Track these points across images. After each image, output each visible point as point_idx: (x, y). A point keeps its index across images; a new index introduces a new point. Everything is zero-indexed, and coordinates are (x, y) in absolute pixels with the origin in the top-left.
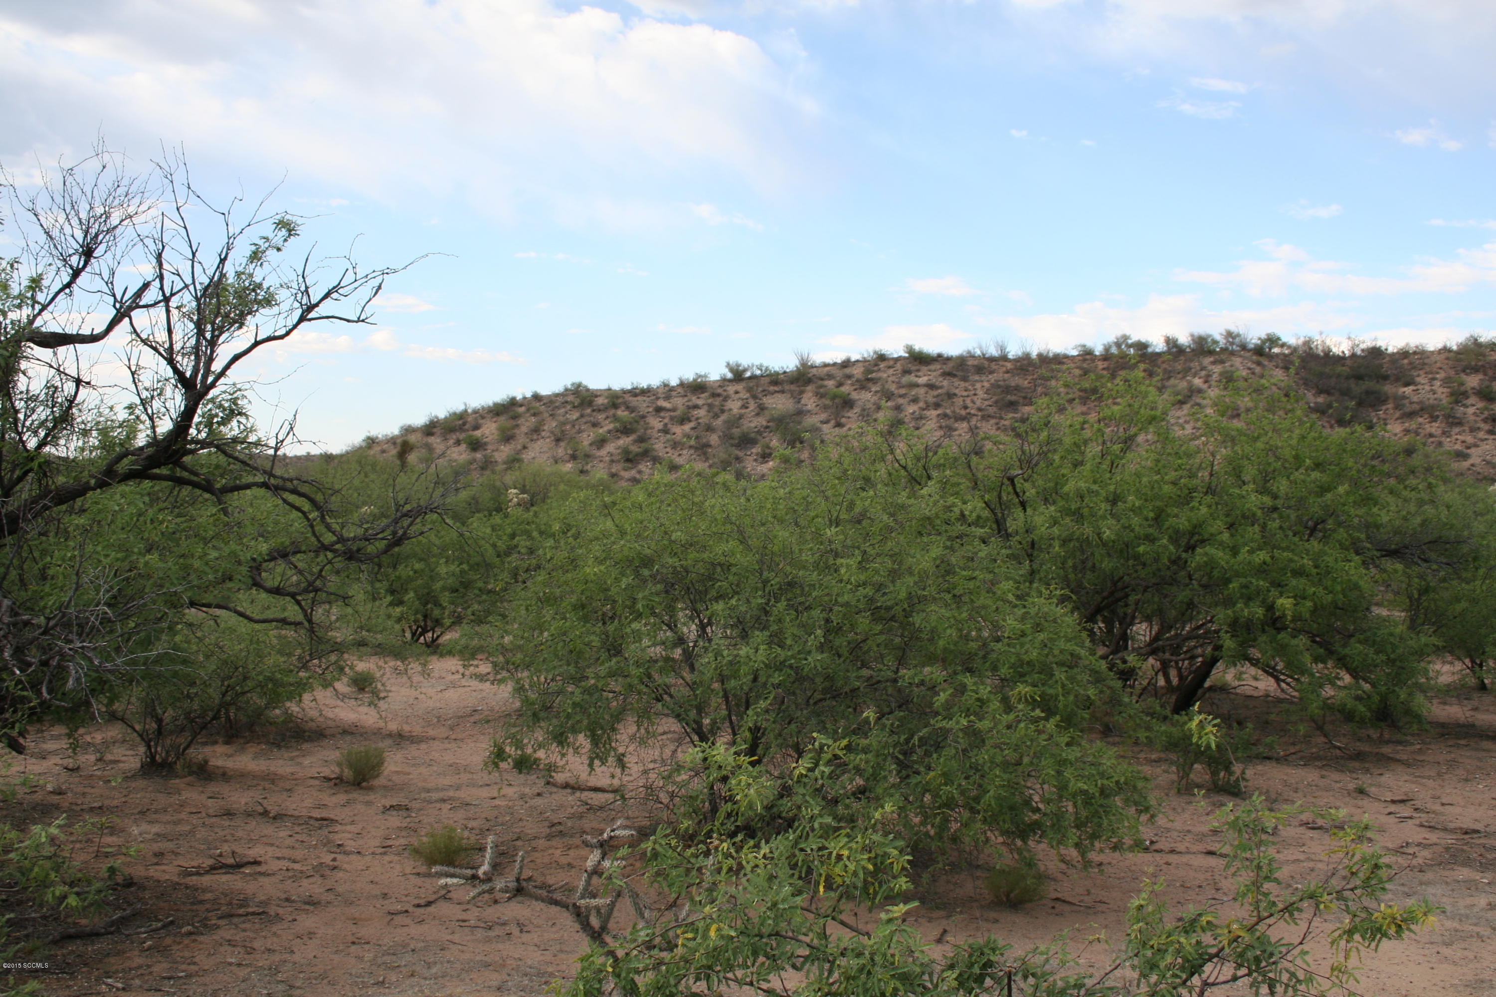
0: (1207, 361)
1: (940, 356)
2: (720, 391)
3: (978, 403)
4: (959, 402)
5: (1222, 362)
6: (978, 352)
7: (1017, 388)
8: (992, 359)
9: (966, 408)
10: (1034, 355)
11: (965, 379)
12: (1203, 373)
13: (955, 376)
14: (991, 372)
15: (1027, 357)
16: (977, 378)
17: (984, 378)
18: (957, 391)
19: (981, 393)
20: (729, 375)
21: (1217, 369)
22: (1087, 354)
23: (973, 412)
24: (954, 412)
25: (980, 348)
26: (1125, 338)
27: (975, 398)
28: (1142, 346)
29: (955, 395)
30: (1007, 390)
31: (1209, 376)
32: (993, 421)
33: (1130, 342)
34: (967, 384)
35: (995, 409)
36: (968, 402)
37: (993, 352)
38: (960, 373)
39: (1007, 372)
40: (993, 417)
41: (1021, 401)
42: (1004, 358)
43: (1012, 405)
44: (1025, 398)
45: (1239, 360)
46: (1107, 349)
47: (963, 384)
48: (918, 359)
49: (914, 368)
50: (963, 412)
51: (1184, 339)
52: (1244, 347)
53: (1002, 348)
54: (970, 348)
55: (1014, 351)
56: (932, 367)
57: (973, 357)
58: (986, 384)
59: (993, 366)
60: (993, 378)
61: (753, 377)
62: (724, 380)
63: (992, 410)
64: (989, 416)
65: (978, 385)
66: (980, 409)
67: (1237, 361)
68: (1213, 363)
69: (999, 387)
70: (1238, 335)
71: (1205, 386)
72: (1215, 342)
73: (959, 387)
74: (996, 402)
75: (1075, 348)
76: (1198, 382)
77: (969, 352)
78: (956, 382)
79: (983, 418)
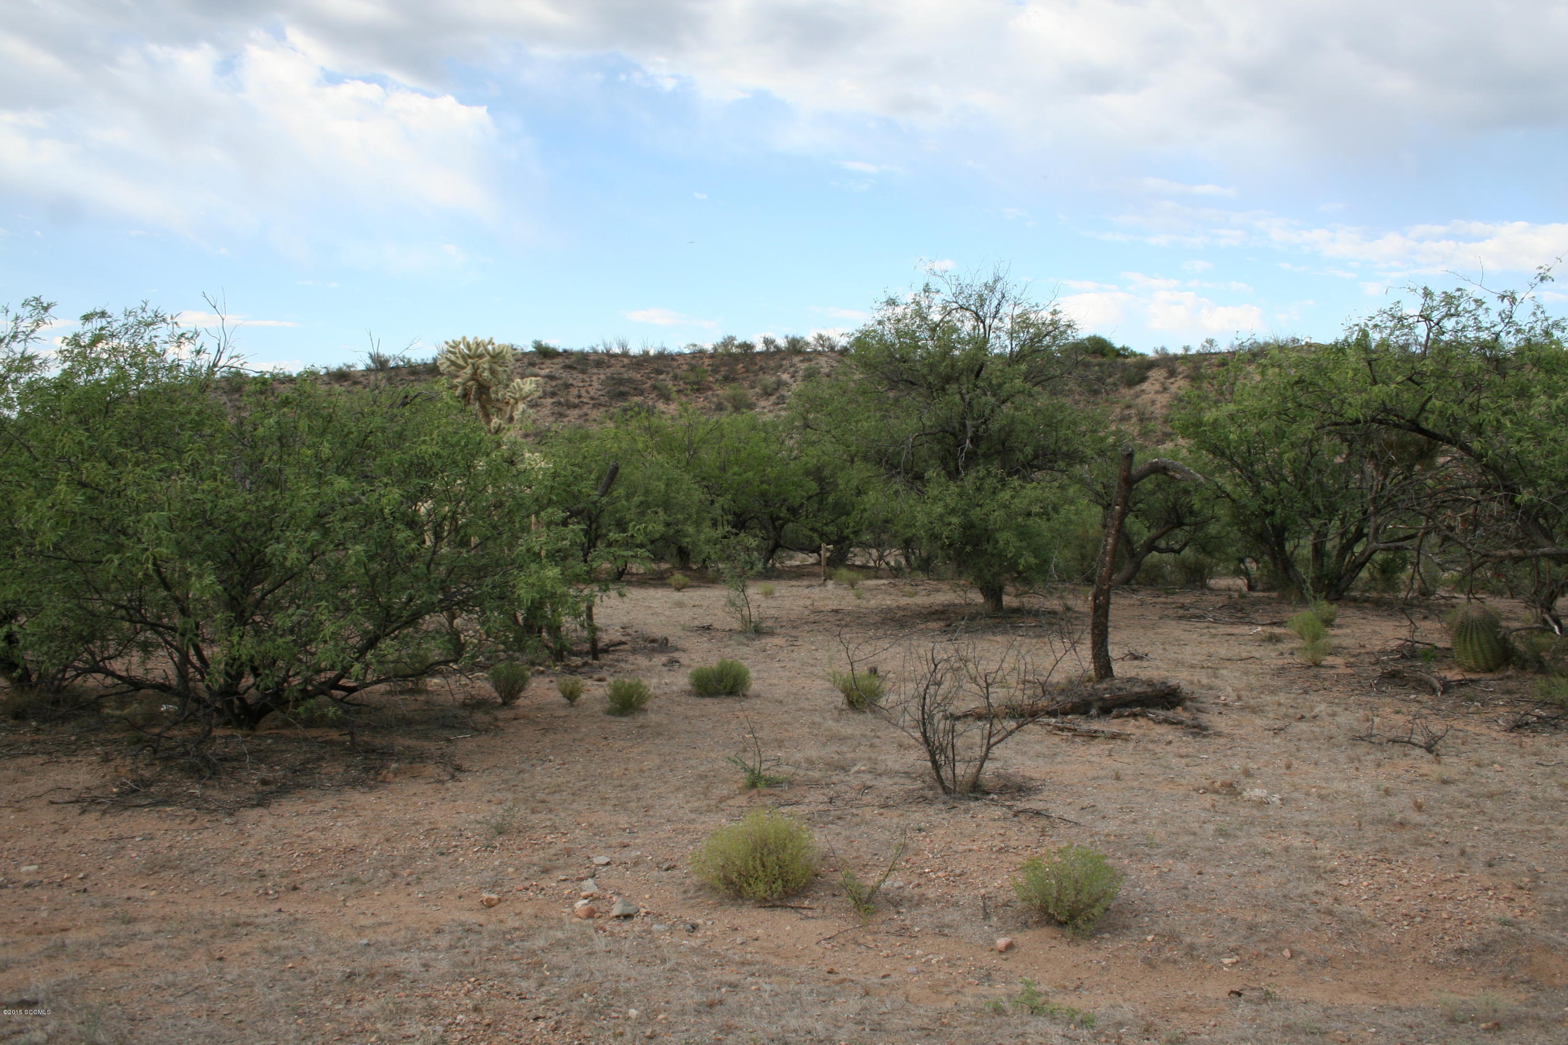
0: (796, 359)
1: (565, 351)
2: (361, 379)
3: (592, 393)
4: (574, 392)
5: (810, 360)
6: (601, 349)
7: (630, 381)
8: (615, 356)
9: (579, 397)
10: (652, 353)
11: (583, 372)
12: (792, 369)
13: (575, 369)
14: (609, 367)
15: (646, 353)
16: (595, 371)
17: (602, 371)
18: (574, 382)
19: (596, 384)
21: (803, 366)
22: (700, 354)
23: (585, 400)
24: (567, 400)
25: (605, 345)
26: (732, 339)
27: (590, 389)
28: (747, 347)
29: (572, 385)
30: (621, 382)
31: (796, 372)
32: (603, 409)
33: (736, 343)
34: (585, 376)
35: (606, 398)
36: (583, 393)
37: (616, 350)
38: (580, 366)
39: (624, 367)
40: (605, 406)
41: (632, 391)
42: (625, 354)
43: (622, 395)
44: (635, 389)
45: (825, 359)
46: (715, 349)
47: (581, 376)
48: (544, 353)
49: (538, 361)
50: (577, 401)
51: (782, 343)
52: (832, 349)
53: (623, 346)
54: (595, 345)
55: (635, 349)
56: (556, 361)
57: (596, 352)
58: (602, 377)
59: (613, 361)
60: (609, 371)
61: (397, 368)
62: (369, 370)
63: (602, 399)
64: (600, 405)
65: (595, 378)
66: (592, 398)
67: (822, 360)
68: (802, 361)
69: (613, 379)
70: (829, 339)
71: (791, 381)
72: (808, 344)
73: (575, 378)
74: (609, 392)
75: (688, 347)
76: (785, 377)
77: (593, 348)
78: (575, 374)
79: (594, 406)
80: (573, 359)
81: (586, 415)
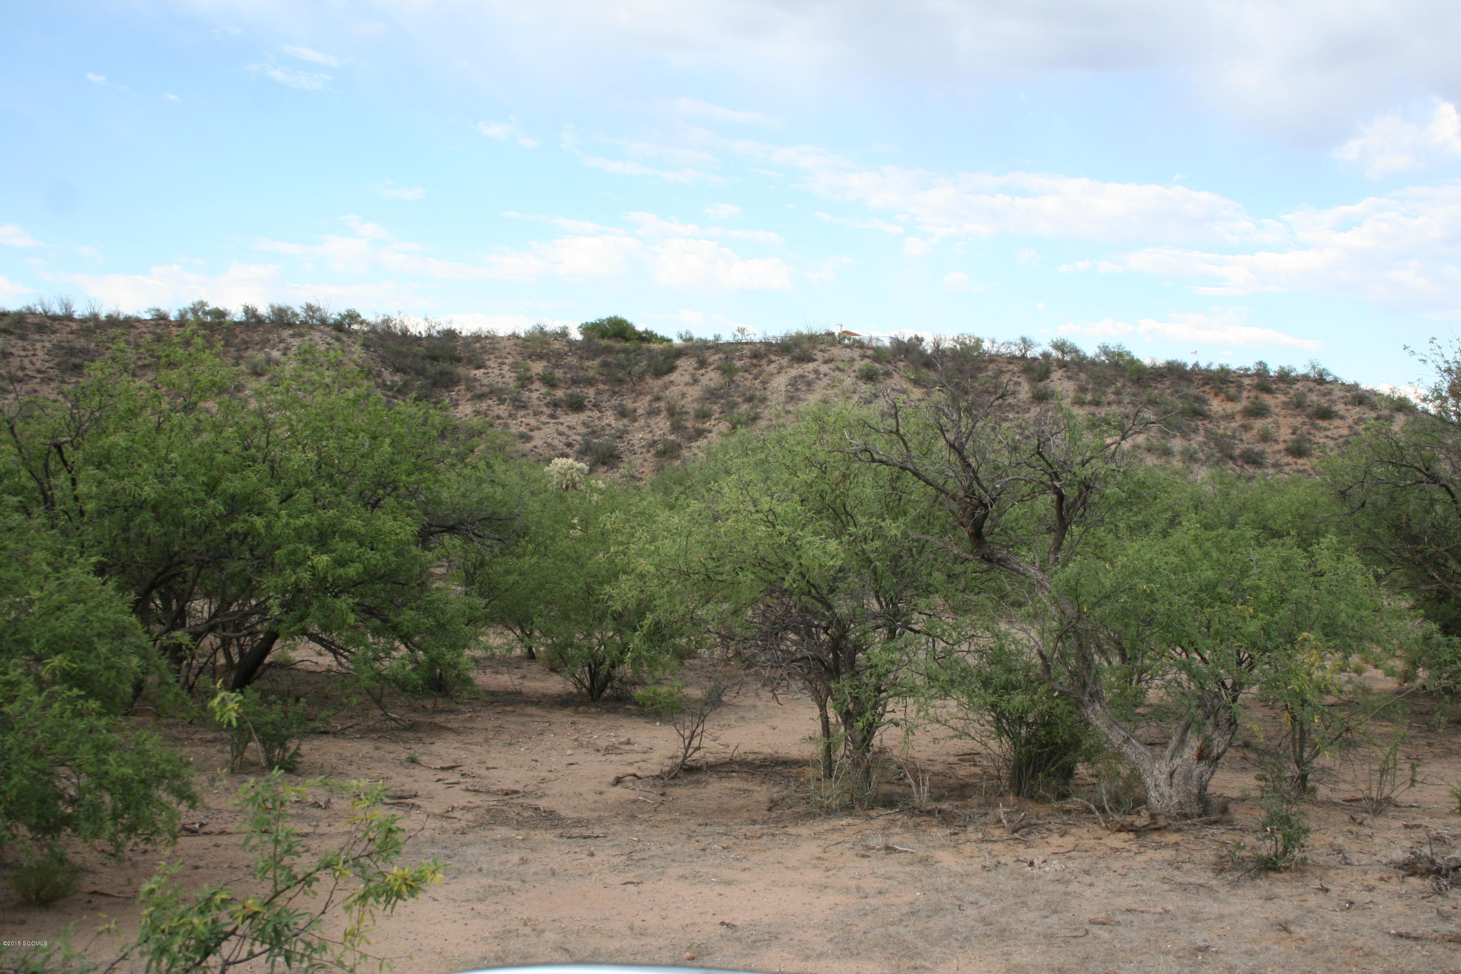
0: (286, 333)
3: (38, 364)
4: (15, 362)
5: (301, 335)
6: (40, 310)
8: (55, 318)
9: (23, 368)
11: (23, 338)
12: (282, 346)
13: (12, 333)
14: (54, 332)
15: (95, 317)
16: (37, 337)
17: (45, 337)
18: (14, 350)
19: (41, 354)
21: (296, 342)
22: (161, 318)
23: (30, 373)
24: (9, 373)
26: (203, 304)
27: (34, 359)
28: (220, 314)
29: (11, 354)
30: (71, 352)
31: (287, 349)
33: (207, 309)
34: (25, 344)
35: (56, 372)
37: (57, 309)
38: (18, 331)
39: (72, 333)
42: (69, 317)
45: (318, 334)
46: (183, 315)
47: (20, 343)
50: (20, 374)
51: (263, 310)
52: (323, 322)
53: (67, 307)
54: (31, 304)
55: (80, 310)
57: (33, 314)
58: (48, 345)
59: (56, 325)
60: (55, 338)
63: (53, 373)
64: (50, 379)
65: (38, 346)
66: (39, 371)
67: (316, 336)
68: (293, 336)
69: (62, 348)
70: (319, 309)
71: (283, 359)
72: (295, 315)
74: (59, 364)
75: (149, 311)
76: (276, 354)
77: (29, 309)
78: (13, 340)
79: (43, 381)
80: (7, 321)
81: (35, 391)
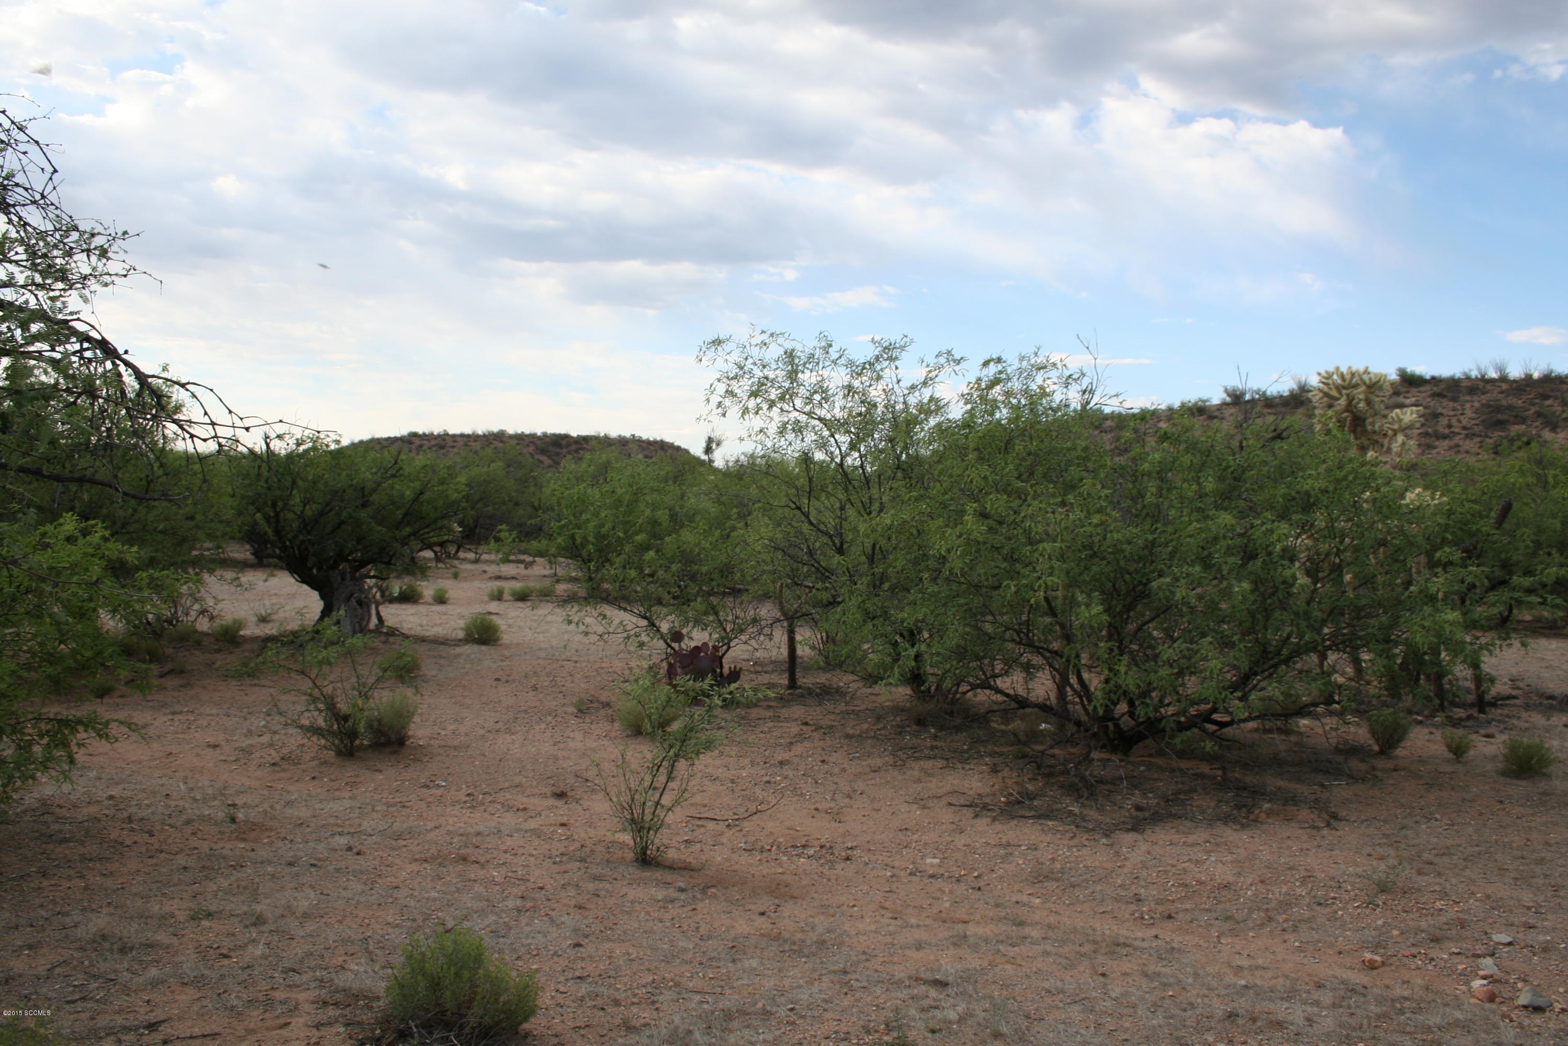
1: (1433, 378)
2: (1216, 413)
7: (1510, 407)
10: (1536, 375)
20: (1228, 399)
25: (1479, 369)
32: (1477, 440)
36: (1454, 421)
40: (1480, 436)
41: (1512, 420)
43: (1500, 424)
44: (1516, 417)
48: (1410, 381)
49: (1403, 390)
56: (1422, 389)
61: (1252, 401)
62: (1224, 404)
73: (1445, 407)
